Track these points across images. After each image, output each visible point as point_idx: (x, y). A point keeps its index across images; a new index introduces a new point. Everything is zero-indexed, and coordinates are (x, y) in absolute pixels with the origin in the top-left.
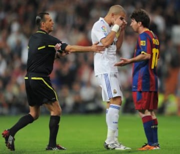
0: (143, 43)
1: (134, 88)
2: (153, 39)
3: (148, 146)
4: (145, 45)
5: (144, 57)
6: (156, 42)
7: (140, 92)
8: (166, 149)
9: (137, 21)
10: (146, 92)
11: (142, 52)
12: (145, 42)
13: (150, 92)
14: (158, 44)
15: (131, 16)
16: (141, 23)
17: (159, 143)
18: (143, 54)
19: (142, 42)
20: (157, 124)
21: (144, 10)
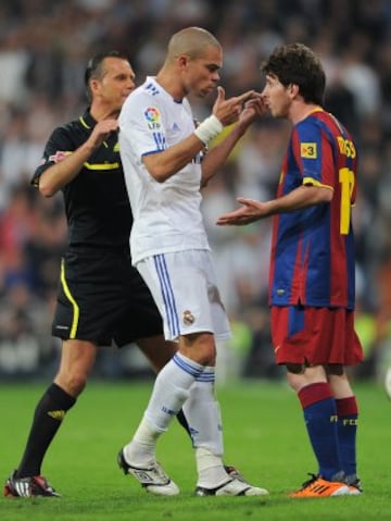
0: (307, 150)
1: (280, 296)
2: (340, 139)
3: (320, 482)
4: (314, 156)
5: (312, 196)
6: (346, 147)
7: (300, 307)
8: (380, 494)
9: (285, 83)
10: (318, 308)
11: (307, 180)
12: (314, 145)
13: (333, 309)
14: (353, 156)
15: (265, 64)
16: (296, 88)
17: (358, 476)
18: (309, 185)
19: (304, 146)
20: (355, 416)
21: (306, 48)
